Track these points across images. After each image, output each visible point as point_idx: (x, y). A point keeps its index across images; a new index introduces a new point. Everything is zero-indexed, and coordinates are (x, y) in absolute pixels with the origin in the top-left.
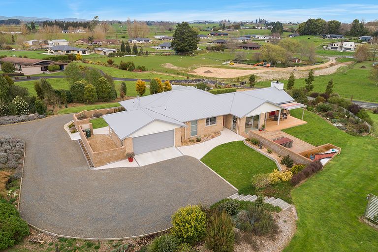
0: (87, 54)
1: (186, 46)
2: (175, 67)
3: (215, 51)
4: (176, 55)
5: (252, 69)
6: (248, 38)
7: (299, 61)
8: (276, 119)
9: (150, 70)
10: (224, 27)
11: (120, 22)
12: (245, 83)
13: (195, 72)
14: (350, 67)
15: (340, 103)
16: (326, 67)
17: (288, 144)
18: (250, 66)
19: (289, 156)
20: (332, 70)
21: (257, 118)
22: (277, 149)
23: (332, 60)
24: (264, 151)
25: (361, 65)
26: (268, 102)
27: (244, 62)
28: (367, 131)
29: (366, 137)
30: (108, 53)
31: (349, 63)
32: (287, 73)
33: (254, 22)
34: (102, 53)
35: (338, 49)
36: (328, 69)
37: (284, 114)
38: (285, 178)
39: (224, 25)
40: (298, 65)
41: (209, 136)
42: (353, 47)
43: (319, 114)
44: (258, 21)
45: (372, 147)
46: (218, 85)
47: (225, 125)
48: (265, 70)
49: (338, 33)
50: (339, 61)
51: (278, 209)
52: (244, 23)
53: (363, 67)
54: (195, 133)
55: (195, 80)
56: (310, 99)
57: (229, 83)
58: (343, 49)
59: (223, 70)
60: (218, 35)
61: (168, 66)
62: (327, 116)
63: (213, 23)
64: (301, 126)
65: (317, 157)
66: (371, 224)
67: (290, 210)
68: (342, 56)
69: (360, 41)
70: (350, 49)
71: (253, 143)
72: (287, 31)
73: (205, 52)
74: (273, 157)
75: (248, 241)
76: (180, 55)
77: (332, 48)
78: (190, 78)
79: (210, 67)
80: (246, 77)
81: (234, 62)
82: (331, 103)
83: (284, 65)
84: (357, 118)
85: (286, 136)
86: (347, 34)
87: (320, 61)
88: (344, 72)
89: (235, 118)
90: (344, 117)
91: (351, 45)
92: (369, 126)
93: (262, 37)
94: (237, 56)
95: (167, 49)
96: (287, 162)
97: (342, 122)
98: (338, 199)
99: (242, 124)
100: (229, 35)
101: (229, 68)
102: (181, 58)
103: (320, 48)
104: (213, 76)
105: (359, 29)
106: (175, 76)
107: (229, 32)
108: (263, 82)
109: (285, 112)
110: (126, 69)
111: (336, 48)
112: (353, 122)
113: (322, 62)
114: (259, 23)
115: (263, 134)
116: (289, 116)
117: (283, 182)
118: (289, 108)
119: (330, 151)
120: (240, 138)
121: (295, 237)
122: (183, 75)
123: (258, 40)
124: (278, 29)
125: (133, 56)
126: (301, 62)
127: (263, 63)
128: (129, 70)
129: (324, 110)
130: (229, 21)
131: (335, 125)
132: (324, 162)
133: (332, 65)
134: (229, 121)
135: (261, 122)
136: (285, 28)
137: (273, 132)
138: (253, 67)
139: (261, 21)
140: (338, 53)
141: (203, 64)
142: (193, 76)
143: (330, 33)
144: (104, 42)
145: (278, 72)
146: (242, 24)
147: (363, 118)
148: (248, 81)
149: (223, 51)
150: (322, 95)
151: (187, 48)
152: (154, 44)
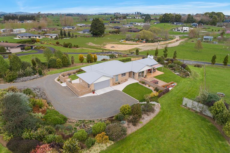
0: (41, 38)
1: (98, 32)
2: (94, 45)
3: (115, 34)
4: (92, 37)
5: (136, 44)
6: (132, 25)
7: (160, 39)
8: (151, 72)
9: (81, 47)
10: (117, 18)
11: (53, 15)
12: (133, 53)
13: (105, 47)
14: (186, 42)
15: (178, 64)
16: (174, 42)
17: (157, 83)
18: (135, 43)
19: (157, 87)
20: (177, 44)
21: (143, 72)
22: (152, 85)
23: (177, 37)
24: (147, 86)
25: (192, 40)
26: (147, 65)
27: (131, 40)
28: (188, 75)
29: (188, 78)
30: (54, 37)
31: (186, 39)
32: (154, 46)
33: (134, 14)
34: (50, 37)
35: (181, 31)
36: (175, 43)
37: (154, 70)
38: (156, 95)
39: (117, 16)
40: (160, 41)
41: (123, 81)
42: (188, 29)
43: (169, 69)
44: (136, 13)
45: (190, 82)
46: (120, 55)
47: (130, 76)
48: (143, 44)
49: (180, 22)
50: (181, 38)
51: (154, 105)
52: (128, 14)
53: (193, 41)
54: (117, 80)
55: (107, 52)
56: (166, 62)
57: (125, 53)
58: (183, 31)
59: (121, 46)
60: (114, 23)
61: (90, 44)
62: (173, 69)
63: (110, 14)
64: (161, 75)
65: (168, 87)
66: (184, 107)
67: (158, 105)
68: (183, 35)
69: (192, 26)
70: (186, 31)
71: (142, 83)
72: (153, 20)
73: (109, 35)
74: (151, 88)
75: (146, 114)
76: (95, 37)
77: (178, 30)
78: (104, 51)
79: (113, 44)
80: (133, 49)
81: (126, 40)
82: (174, 63)
83: (153, 41)
84: (185, 70)
85: (156, 79)
86: (185, 22)
87: (171, 38)
88: (183, 44)
89: (134, 73)
90: (180, 70)
91: (187, 29)
92: (189, 73)
93: (139, 24)
94: (127, 37)
95: (87, 33)
96: (156, 90)
97: (179, 72)
98: (174, 100)
99: (137, 75)
100: (120, 23)
101: (124, 44)
102: (96, 39)
103: (171, 31)
104: (116, 49)
105: (191, 19)
106: (95, 50)
107: (120, 21)
108: (142, 52)
109: (154, 69)
110: (67, 47)
111: (180, 30)
112: (183, 72)
113: (172, 39)
114: (137, 14)
115: (146, 79)
116: (156, 70)
117: (155, 97)
118: (156, 67)
119: (173, 84)
120: (137, 81)
121: (160, 112)
122: (100, 49)
123: (137, 26)
124: (148, 19)
125: (68, 38)
126: (161, 39)
127: (142, 41)
128: (69, 48)
129: (171, 67)
130: (119, 13)
131: (176, 73)
132: (170, 89)
133: (177, 41)
134: (132, 74)
135: (145, 74)
136: (152, 18)
137: (150, 78)
138: (136, 43)
139: (138, 13)
140: (180, 33)
141: (109, 42)
142: (105, 50)
143: (176, 21)
144: (48, 29)
145: (150, 46)
146: (127, 15)
147: (187, 70)
148: (135, 51)
149: (119, 33)
150: (170, 60)
151: (99, 33)
152: (78, 30)
